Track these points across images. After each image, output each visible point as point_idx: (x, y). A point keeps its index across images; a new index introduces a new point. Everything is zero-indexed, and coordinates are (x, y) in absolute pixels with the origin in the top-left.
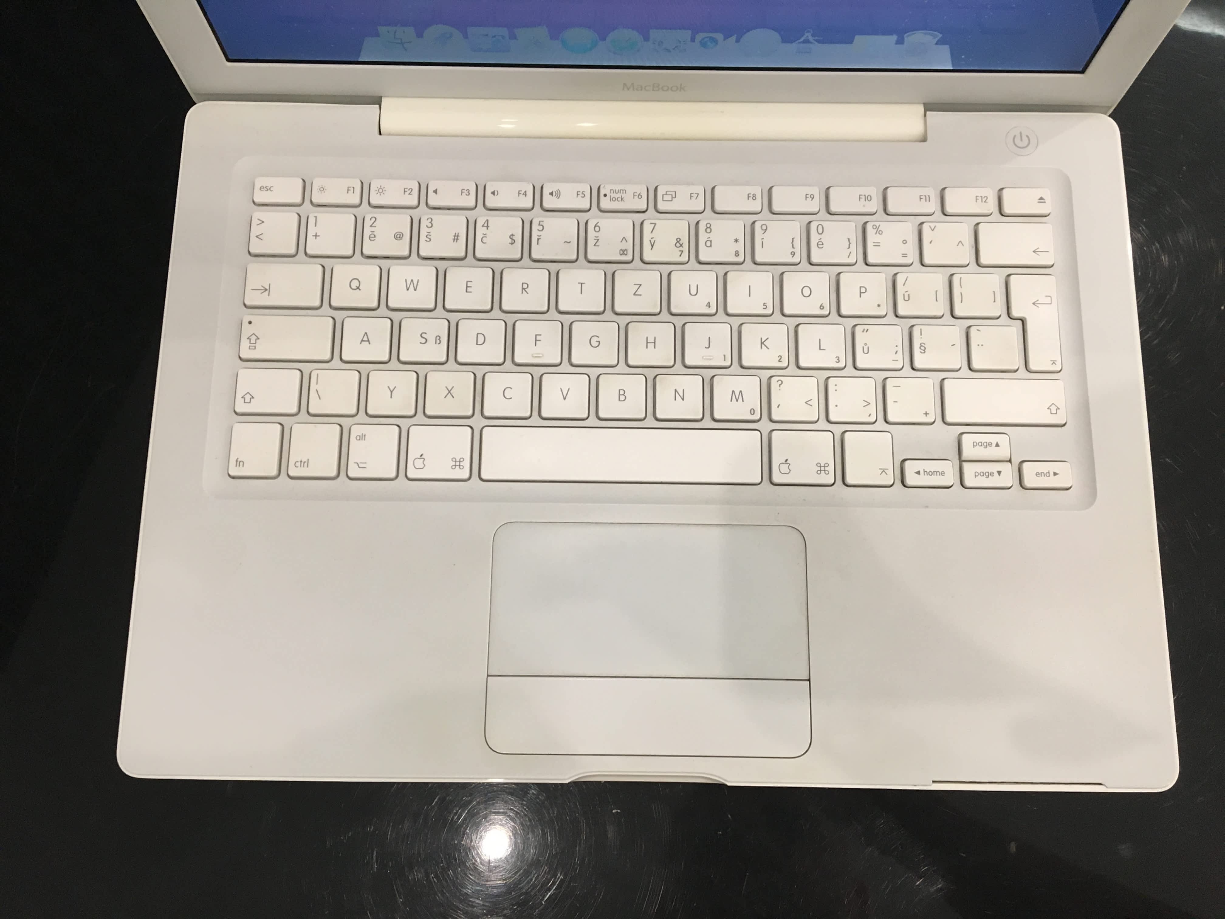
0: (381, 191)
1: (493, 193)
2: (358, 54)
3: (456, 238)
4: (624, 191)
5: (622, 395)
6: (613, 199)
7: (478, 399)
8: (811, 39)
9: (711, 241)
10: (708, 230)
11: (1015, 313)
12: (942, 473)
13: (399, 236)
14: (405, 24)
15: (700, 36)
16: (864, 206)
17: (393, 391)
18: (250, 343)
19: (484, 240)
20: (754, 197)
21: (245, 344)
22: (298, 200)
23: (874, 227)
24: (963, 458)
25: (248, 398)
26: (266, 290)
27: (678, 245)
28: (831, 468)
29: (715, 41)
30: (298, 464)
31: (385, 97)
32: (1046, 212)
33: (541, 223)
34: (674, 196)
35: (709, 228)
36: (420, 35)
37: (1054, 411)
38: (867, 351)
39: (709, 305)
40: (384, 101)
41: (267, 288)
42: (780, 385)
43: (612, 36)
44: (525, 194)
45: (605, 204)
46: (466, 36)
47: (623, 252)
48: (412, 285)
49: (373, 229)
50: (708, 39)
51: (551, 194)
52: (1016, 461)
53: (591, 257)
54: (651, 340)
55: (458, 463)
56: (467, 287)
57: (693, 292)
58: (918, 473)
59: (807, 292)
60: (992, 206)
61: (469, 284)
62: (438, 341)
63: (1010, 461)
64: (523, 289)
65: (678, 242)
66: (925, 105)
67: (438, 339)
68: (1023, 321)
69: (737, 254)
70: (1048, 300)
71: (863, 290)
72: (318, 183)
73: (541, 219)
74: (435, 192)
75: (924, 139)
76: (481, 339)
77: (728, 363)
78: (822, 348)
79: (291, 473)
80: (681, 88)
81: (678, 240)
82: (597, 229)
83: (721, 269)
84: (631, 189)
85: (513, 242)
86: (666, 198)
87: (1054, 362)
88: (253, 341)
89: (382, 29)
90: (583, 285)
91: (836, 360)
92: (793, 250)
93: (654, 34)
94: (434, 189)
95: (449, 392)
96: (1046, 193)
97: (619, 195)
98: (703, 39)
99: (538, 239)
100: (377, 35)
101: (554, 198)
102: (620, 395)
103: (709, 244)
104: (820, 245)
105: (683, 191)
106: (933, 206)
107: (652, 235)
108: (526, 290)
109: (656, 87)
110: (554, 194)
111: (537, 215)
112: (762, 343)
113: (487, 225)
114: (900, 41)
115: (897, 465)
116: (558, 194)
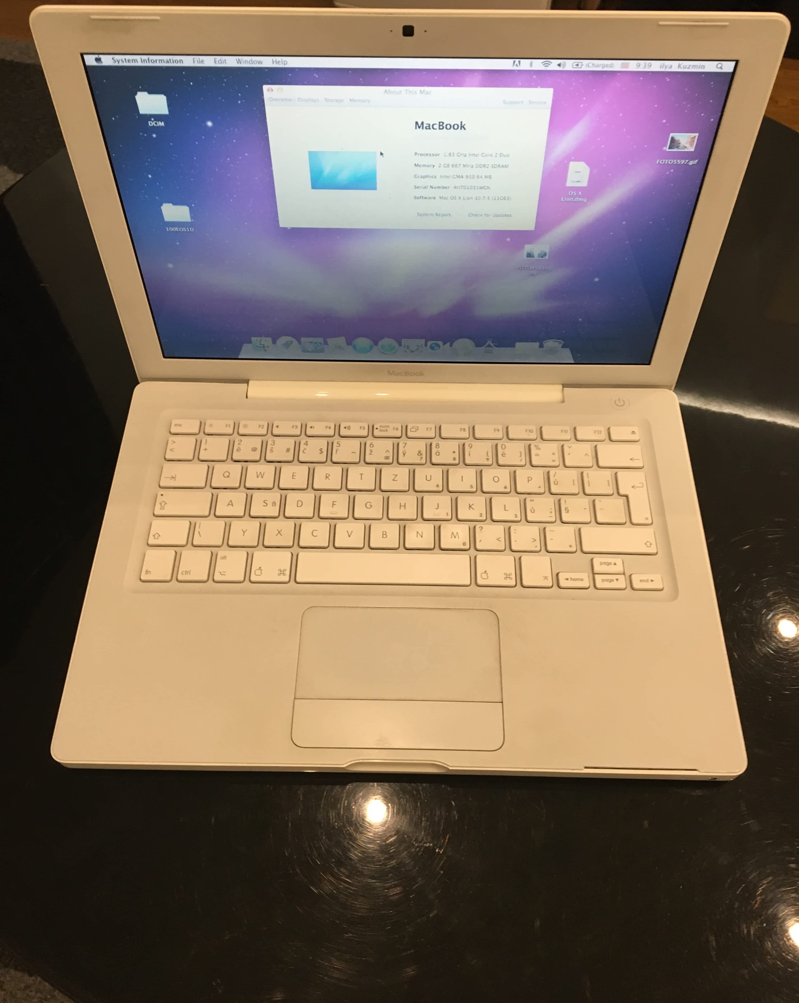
0: (245, 426)
1: (311, 427)
2: (238, 354)
3: (288, 450)
4: (388, 426)
5: (384, 535)
6: (380, 431)
7: (297, 537)
8: (492, 344)
9: (439, 452)
10: (438, 447)
11: (622, 492)
12: (582, 580)
13: (254, 450)
14: (267, 336)
15: (429, 343)
16: (529, 435)
17: (245, 532)
18: (161, 506)
19: (305, 451)
20: (464, 430)
21: (158, 506)
22: (197, 431)
23: (535, 446)
24: (595, 572)
25: (157, 536)
26: (173, 477)
27: (419, 454)
28: (513, 576)
29: (438, 346)
30: (184, 573)
31: (252, 380)
32: (637, 439)
33: (339, 443)
34: (417, 429)
35: (437, 446)
36: (274, 342)
37: (649, 545)
38: (533, 511)
39: (438, 486)
40: (250, 382)
41: (174, 476)
42: (481, 530)
43: (381, 343)
44: (330, 428)
45: (377, 433)
46: (300, 343)
47: (387, 458)
48: (260, 475)
49: (239, 446)
50: (434, 345)
51: (345, 428)
52: (628, 574)
53: (368, 460)
54: (402, 504)
55: (282, 572)
56: (293, 475)
57: (428, 479)
58: (567, 579)
59: (496, 480)
60: (604, 436)
61: (294, 474)
62: (274, 505)
63: (624, 574)
64: (326, 477)
65: (419, 453)
66: (563, 385)
67: (274, 504)
68: (627, 496)
69: (454, 459)
70: (641, 485)
71: (530, 479)
72: (208, 422)
73: (339, 441)
74: (277, 427)
75: (563, 401)
76: (300, 504)
77: (450, 517)
78: (506, 509)
79: (179, 578)
80: (421, 374)
81: (419, 452)
82: (372, 446)
83: (445, 468)
84: (392, 425)
85: (322, 452)
86: (412, 430)
87: (647, 519)
88: (163, 505)
89: (253, 339)
90: (362, 475)
91: (515, 516)
92: (488, 457)
93: (404, 341)
94: (277, 425)
95: (279, 532)
96: (636, 429)
97: (385, 429)
98: (431, 345)
99: (336, 451)
100: (250, 342)
101: (347, 429)
102: (383, 534)
103: (438, 454)
104: (503, 455)
105: (422, 427)
106: (568, 436)
107: (404, 449)
108: (329, 478)
109: (407, 373)
110: (347, 427)
111: (336, 439)
112: (470, 506)
113: (306, 444)
114: (541, 346)
115: (554, 575)
116: (349, 428)
